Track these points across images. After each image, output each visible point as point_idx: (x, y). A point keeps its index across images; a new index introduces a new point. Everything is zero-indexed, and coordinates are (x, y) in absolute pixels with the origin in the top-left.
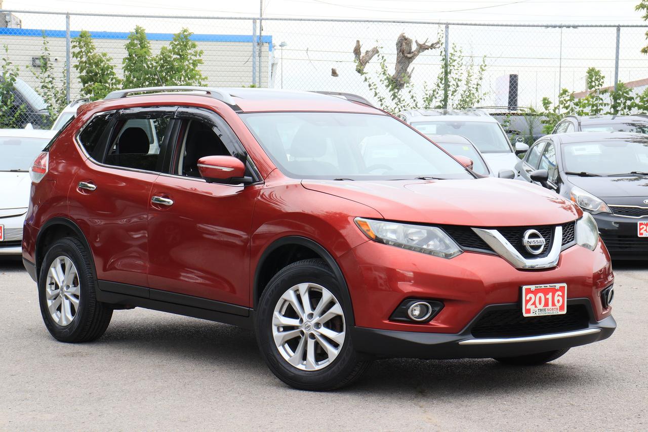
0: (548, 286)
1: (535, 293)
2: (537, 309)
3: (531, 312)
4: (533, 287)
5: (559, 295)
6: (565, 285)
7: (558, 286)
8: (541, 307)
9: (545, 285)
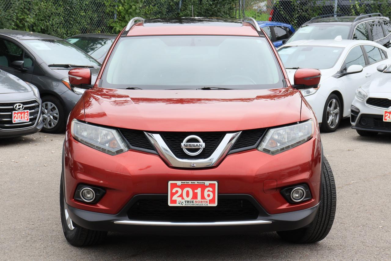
0: (196, 182)
1: (182, 187)
2: (183, 201)
3: (177, 202)
4: (179, 183)
5: (209, 191)
6: (216, 183)
7: (207, 183)
8: (189, 199)
9: (192, 182)
